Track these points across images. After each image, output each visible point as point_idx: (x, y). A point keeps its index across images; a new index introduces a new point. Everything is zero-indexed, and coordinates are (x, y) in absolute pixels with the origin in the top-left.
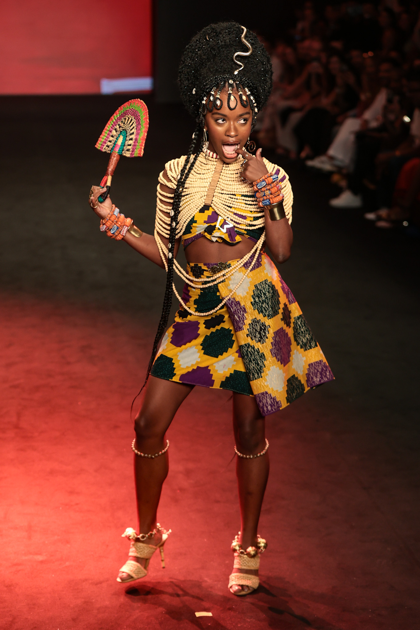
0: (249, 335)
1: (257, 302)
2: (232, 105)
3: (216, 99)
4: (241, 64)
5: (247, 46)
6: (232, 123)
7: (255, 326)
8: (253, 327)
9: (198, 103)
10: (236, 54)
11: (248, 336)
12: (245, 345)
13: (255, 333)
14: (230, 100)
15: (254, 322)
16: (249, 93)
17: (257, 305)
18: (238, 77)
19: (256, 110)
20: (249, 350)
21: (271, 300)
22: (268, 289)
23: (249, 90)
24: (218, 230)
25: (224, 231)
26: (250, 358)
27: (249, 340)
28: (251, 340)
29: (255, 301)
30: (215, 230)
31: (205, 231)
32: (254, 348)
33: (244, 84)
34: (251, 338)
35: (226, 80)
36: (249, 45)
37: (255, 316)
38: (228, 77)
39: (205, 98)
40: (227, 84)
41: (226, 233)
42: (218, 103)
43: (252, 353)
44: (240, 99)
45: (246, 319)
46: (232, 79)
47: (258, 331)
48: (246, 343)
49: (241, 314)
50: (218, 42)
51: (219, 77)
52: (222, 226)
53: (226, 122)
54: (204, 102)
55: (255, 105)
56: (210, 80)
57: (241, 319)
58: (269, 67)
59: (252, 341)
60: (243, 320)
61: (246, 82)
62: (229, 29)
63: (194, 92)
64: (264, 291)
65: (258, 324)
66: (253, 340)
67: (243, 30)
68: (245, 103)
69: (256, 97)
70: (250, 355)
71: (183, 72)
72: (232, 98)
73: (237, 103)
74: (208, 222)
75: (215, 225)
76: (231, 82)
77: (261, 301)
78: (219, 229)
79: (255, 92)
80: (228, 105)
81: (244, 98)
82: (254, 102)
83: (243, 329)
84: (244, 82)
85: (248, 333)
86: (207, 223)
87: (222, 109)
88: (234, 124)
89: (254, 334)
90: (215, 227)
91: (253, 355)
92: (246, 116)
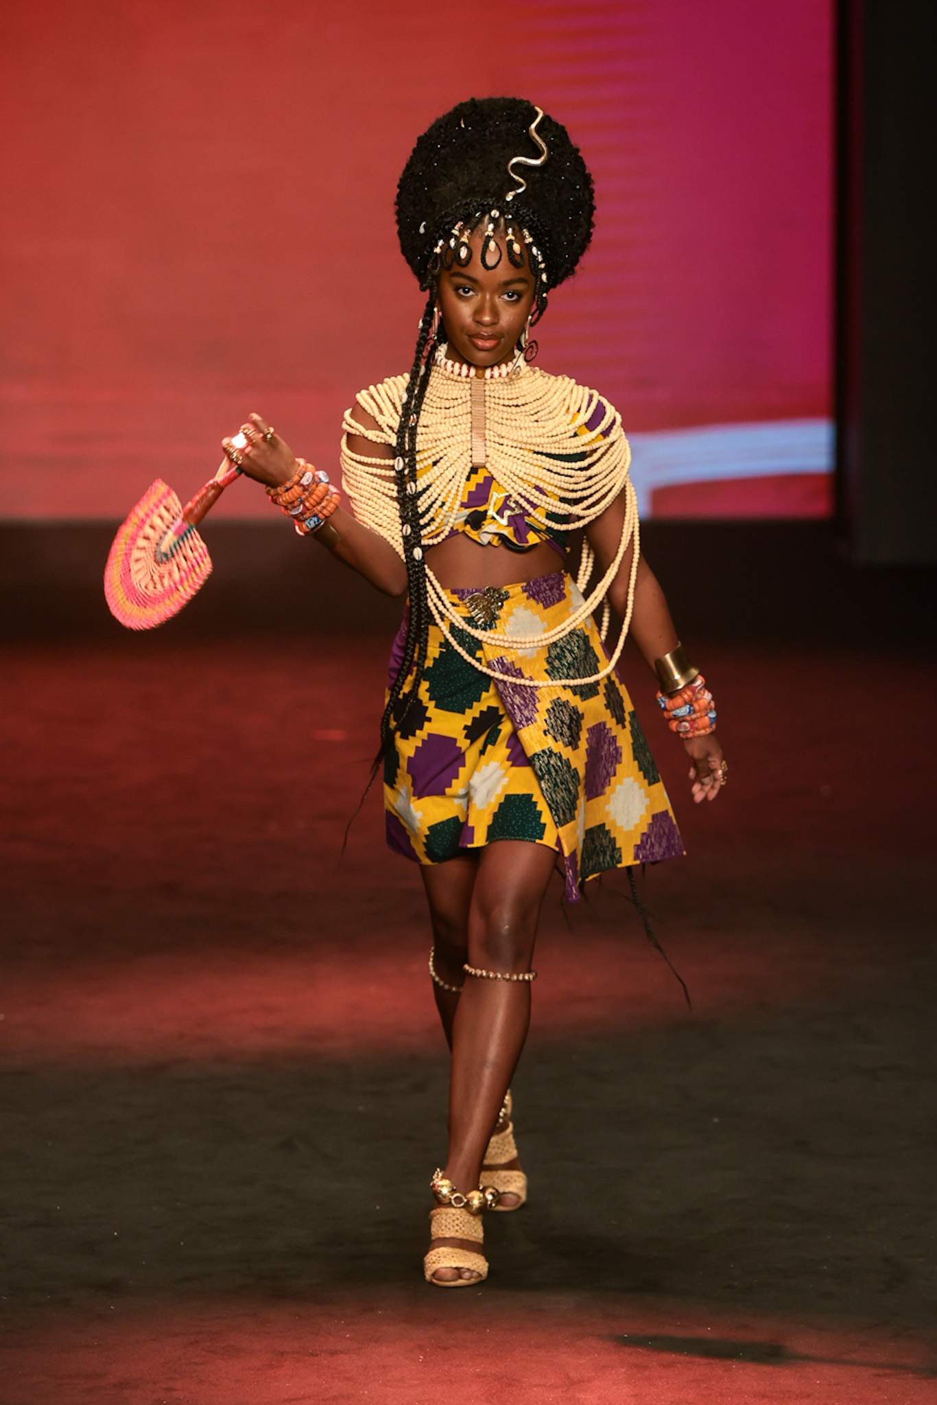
0: (548, 730)
1: (557, 668)
2: (491, 261)
3: (460, 244)
4: (521, 180)
5: (540, 147)
6: (488, 297)
7: (559, 713)
8: (555, 716)
9: (427, 251)
10: (514, 160)
11: (547, 733)
12: (544, 751)
13: (561, 728)
14: (488, 250)
15: (556, 705)
16: (529, 240)
17: (558, 672)
18: (513, 207)
19: (544, 277)
20: (552, 762)
21: (584, 664)
22: (577, 641)
23: (531, 235)
24: (492, 520)
25: (504, 522)
26: (555, 779)
27: (549, 742)
28: (554, 741)
29: (553, 667)
30: (485, 519)
31: (466, 522)
32: (560, 758)
33: (522, 221)
34: (555, 738)
35: (486, 210)
36: (543, 145)
37: (557, 694)
38: (491, 203)
39: (441, 243)
40: (487, 217)
41: (508, 526)
42: (463, 253)
43: (557, 768)
44: (508, 248)
45: (539, 701)
46: (499, 209)
47: (566, 724)
48: (545, 748)
49: (527, 693)
50: (485, 135)
51: (475, 201)
52: (500, 512)
53: (477, 295)
54: (438, 250)
55: (543, 266)
56: (454, 207)
57: (528, 702)
58: (587, 197)
59: (556, 744)
60: (532, 704)
61: (527, 218)
62: (509, 109)
63: (422, 230)
64: (569, 647)
65: (564, 710)
66: (559, 742)
67: (537, 114)
68: (518, 259)
69: (548, 252)
70: (554, 774)
71: (406, 188)
72: (492, 245)
73: (501, 256)
74: (468, 505)
75: (486, 511)
76: (495, 213)
77: (566, 664)
78: (493, 518)
79: (547, 242)
80: (482, 259)
81: (516, 247)
82: (540, 258)
83: (536, 721)
84: (524, 218)
85: (546, 728)
86: (466, 508)
87: (469, 266)
88: (492, 299)
89: (559, 729)
90: (486, 515)
91: (560, 772)
92: (519, 287)
